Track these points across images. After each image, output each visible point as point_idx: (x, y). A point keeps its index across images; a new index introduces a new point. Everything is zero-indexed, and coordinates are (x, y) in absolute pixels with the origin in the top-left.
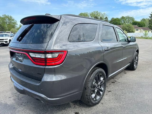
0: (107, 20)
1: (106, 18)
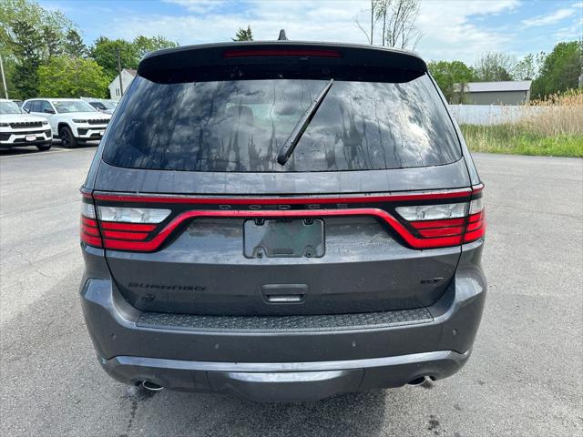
0: (80, 43)
1: (73, 35)
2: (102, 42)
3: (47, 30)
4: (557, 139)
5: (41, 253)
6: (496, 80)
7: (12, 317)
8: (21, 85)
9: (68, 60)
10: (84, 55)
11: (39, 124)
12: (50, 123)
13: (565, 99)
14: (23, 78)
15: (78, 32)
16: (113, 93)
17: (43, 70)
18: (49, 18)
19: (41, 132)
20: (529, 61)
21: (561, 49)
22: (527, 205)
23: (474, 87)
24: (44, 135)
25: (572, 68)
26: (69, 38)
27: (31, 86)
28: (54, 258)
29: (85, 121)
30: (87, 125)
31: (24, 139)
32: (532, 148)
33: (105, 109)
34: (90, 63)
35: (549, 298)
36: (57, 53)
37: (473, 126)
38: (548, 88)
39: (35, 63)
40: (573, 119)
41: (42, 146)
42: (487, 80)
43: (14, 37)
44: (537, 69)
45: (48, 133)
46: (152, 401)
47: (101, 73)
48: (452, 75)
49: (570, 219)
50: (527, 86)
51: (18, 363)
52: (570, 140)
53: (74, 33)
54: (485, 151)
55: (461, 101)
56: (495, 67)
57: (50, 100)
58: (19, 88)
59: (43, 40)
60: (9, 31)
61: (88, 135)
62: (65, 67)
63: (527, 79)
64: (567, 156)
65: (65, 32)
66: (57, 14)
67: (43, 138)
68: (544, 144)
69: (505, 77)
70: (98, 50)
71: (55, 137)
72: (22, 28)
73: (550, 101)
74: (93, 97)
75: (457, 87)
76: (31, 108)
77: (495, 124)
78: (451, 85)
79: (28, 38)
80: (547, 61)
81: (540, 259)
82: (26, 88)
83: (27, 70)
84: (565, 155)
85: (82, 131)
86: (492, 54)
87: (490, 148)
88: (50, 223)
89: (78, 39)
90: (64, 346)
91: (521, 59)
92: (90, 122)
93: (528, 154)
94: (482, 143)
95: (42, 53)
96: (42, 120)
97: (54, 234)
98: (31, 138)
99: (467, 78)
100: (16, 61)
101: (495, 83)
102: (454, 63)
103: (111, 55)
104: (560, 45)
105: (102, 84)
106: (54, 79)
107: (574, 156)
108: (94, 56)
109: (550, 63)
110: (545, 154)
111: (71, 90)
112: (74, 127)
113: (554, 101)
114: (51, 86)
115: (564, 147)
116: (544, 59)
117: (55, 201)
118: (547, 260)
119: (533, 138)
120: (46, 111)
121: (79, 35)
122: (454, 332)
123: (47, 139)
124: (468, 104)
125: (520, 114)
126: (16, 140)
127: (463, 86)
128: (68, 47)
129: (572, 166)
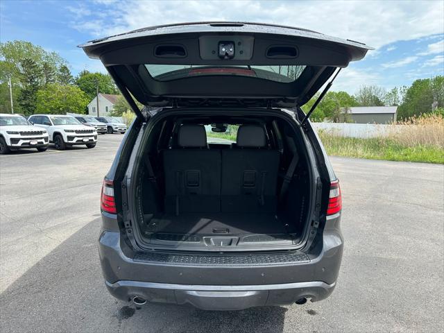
0: (69, 74)
1: (64, 69)
2: (85, 74)
3: (46, 65)
4: (415, 150)
5: (48, 224)
6: (372, 106)
7: (32, 265)
8: (24, 103)
9: (59, 87)
10: (71, 83)
11: (41, 133)
12: (48, 131)
13: (421, 120)
14: (25, 99)
15: (68, 66)
16: (90, 110)
17: (41, 93)
18: (47, 57)
19: (41, 138)
20: (394, 92)
21: (418, 84)
22: (389, 197)
23: (355, 110)
24: (43, 140)
25: (427, 98)
26: (61, 71)
27: (31, 104)
28: (57, 227)
29: (73, 131)
30: (74, 134)
31: (29, 143)
32: (396, 156)
33: (85, 122)
34: (75, 88)
35: (398, 260)
36: (52, 81)
37: (354, 138)
38: (410, 111)
39: (35, 88)
40: (426, 135)
41: (41, 148)
42: (365, 105)
43: (21, 69)
44: (401, 97)
45: (46, 139)
46: (131, 319)
47: (83, 95)
48: (338, 102)
49: (419, 207)
50: (394, 110)
51: (40, 294)
52: (424, 149)
53: (65, 67)
54: (362, 157)
55: (345, 121)
56: (370, 96)
57: (49, 116)
58: (21, 105)
59: (42, 72)
60: (19, 65)
61: (74, 141)
62: (57, 91)
63: (395, 105)
64: (422, 162)
65: (58, 66)
66: (53, 54)
67: (42, 143)
68: (406, 152)
69: (378, 103)
70: (81, 80)
71: (50, 142)
72: (28, 64)
73: (409, 122)
74: (76, 112)
75: (342, 110)
76: (34, 121)
77: (371, 137)
78: (338, 108)
79: (31, 70)
80: (408, 92)
81: (395, 234)
82: (27, 106)
83: (29, 93)
84: (421, 161)
85: (70, 138)
86: (368, 86)
87: (366, 155)
88: (52, 203)
89: (68, 71)
90: (70, 284)
91: (389, 90)
92: (77, 132)
93: (393, 160)
94: (360, 151)
95: (41, 81)
96: (43, 130)
97: (55, 211)
98: (34, 143)
99: (350, 104)
100: (21, 86)
101: (370, 108)
102: (340, 93)
103: (90, 83)
104: (417, 81)
105: (83, 104)
106: (48, 100)
107: (427, 162)
108: (78, 84)
109: (410, 93)
110: (406, 160)
111: (60, 107)
112: (65, 135)
113: (412, 122)
114: (46, 104)
115: (420, 155)
116: (406, 91)
117: (53, 188)
118: (399, 234)
119: (397, 148)
120: (45, 124)
121: (69, 69)
122: (323, 269)
123: (45, 143)
124: (351, 122)
125: (388, 131)
126: (23, 144)
127: (346, 109)
128: (60, 77)
129: (425, 170)
